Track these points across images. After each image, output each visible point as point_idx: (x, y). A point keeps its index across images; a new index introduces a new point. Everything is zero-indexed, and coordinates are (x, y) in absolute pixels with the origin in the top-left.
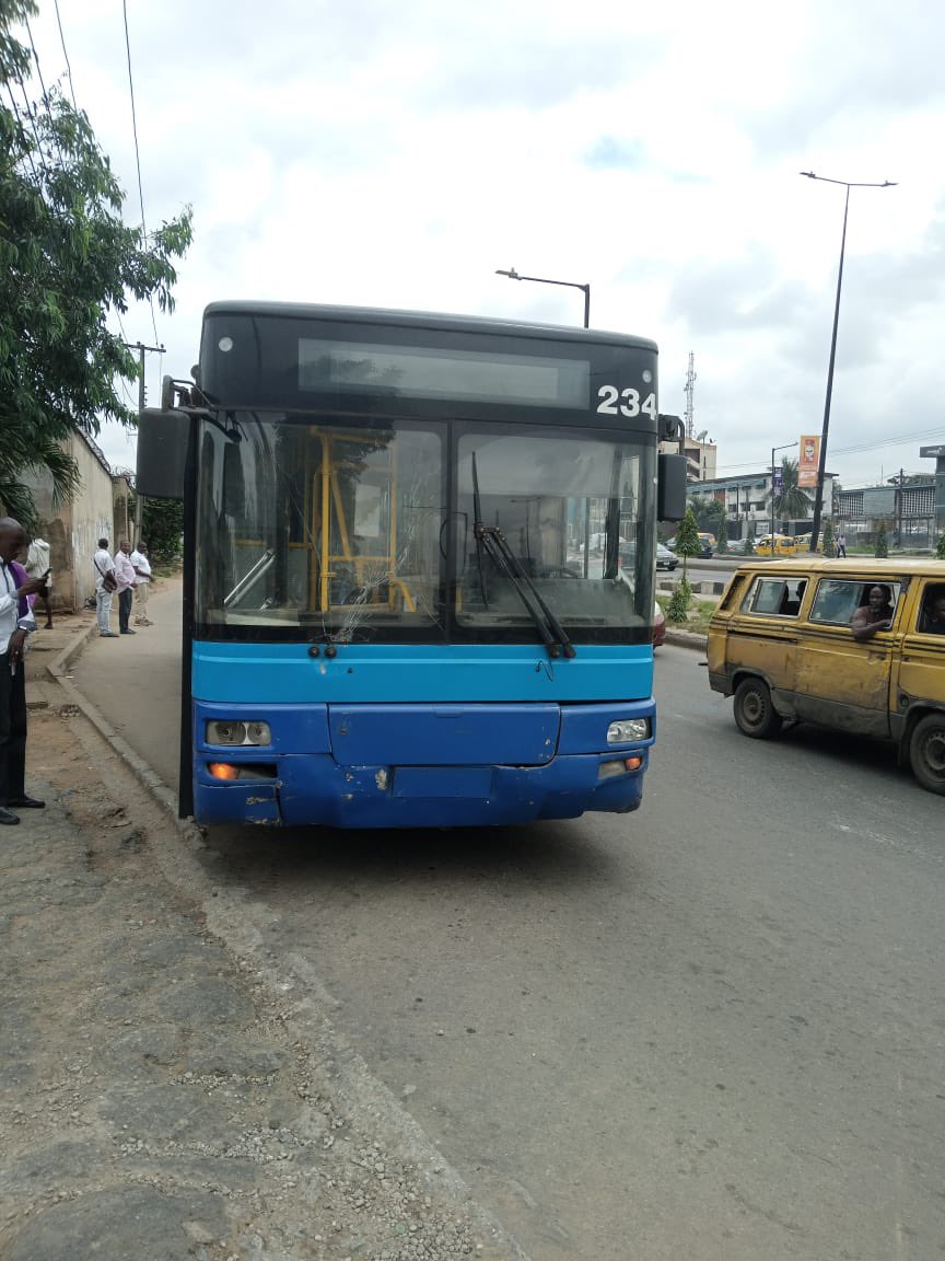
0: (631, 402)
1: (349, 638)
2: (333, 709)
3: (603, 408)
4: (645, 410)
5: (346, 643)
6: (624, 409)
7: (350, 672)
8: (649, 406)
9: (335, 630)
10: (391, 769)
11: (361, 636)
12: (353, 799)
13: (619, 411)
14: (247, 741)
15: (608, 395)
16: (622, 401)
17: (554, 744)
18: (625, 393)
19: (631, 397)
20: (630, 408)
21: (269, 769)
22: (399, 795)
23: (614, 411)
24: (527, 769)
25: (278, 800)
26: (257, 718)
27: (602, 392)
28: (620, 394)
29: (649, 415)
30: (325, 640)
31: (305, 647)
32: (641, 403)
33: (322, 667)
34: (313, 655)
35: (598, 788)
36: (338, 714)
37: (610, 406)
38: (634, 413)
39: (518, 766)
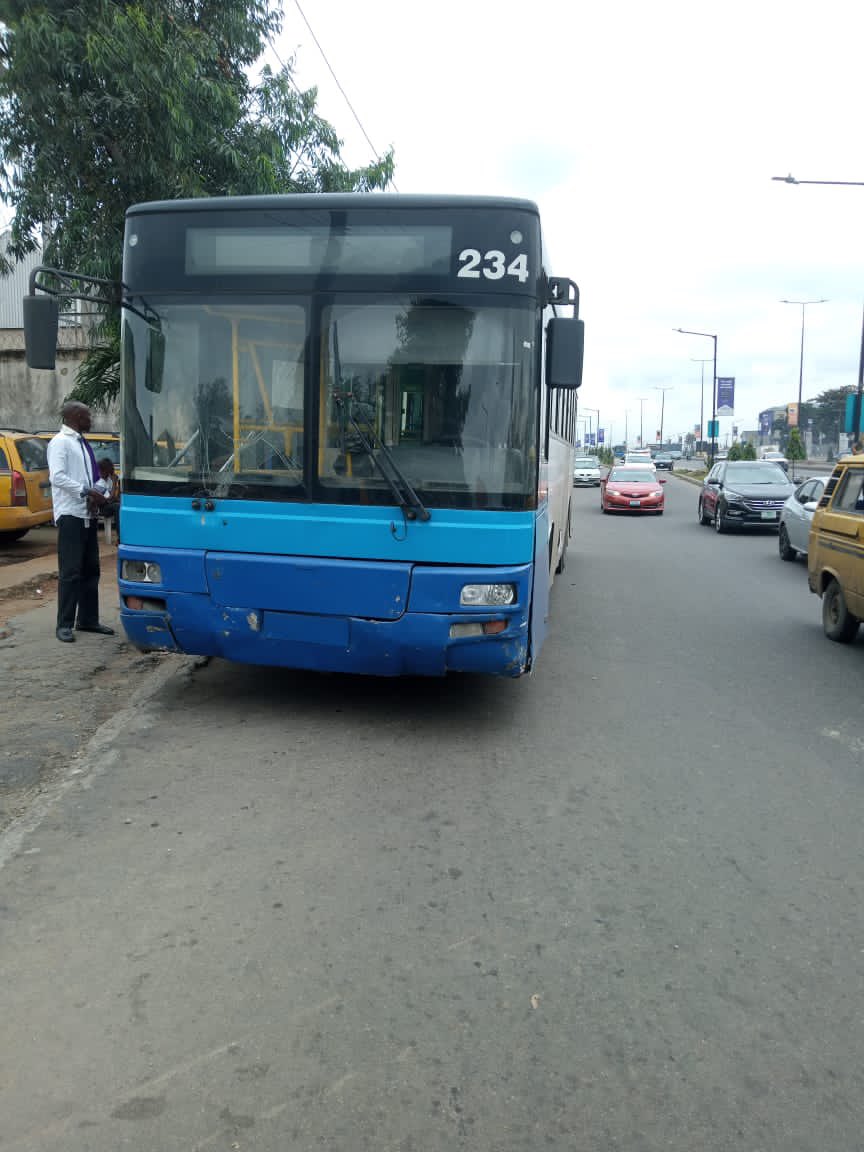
0: (495, 264)
1: (225, 494)
2: (210, 556)
3: (465, 272)
4: (512, 271)
5: (222, 498)
6: (487, 272)
7: (225, 524)
8: (518, 267)
9: (214, 486)
10: (261, 612)
11: (237, 492)
12: (230, 635)
13: (482, 274)
14: (147, 579)
15: (470, 259)
16: (486, 264)
17: (404, 602)
18: (489, 256)
19: (495, 259)
20: (494, 270)
21: (159, 602)
22: (269, 636)
23: (476, 274)
24: (377, 623)
25: (171, 630)
26: (153, 559)
27: (463, 257)
28: (483, 255)
29: (517, 277)
30: (206, 495)
31: (188, 500)
32: (506, 264)
33: (204, 519)
34: (197, 508)
35: (449, 647)
36: (214, 561)
37: (473, 269)
38: (499, 275)
39: (368, 619)
